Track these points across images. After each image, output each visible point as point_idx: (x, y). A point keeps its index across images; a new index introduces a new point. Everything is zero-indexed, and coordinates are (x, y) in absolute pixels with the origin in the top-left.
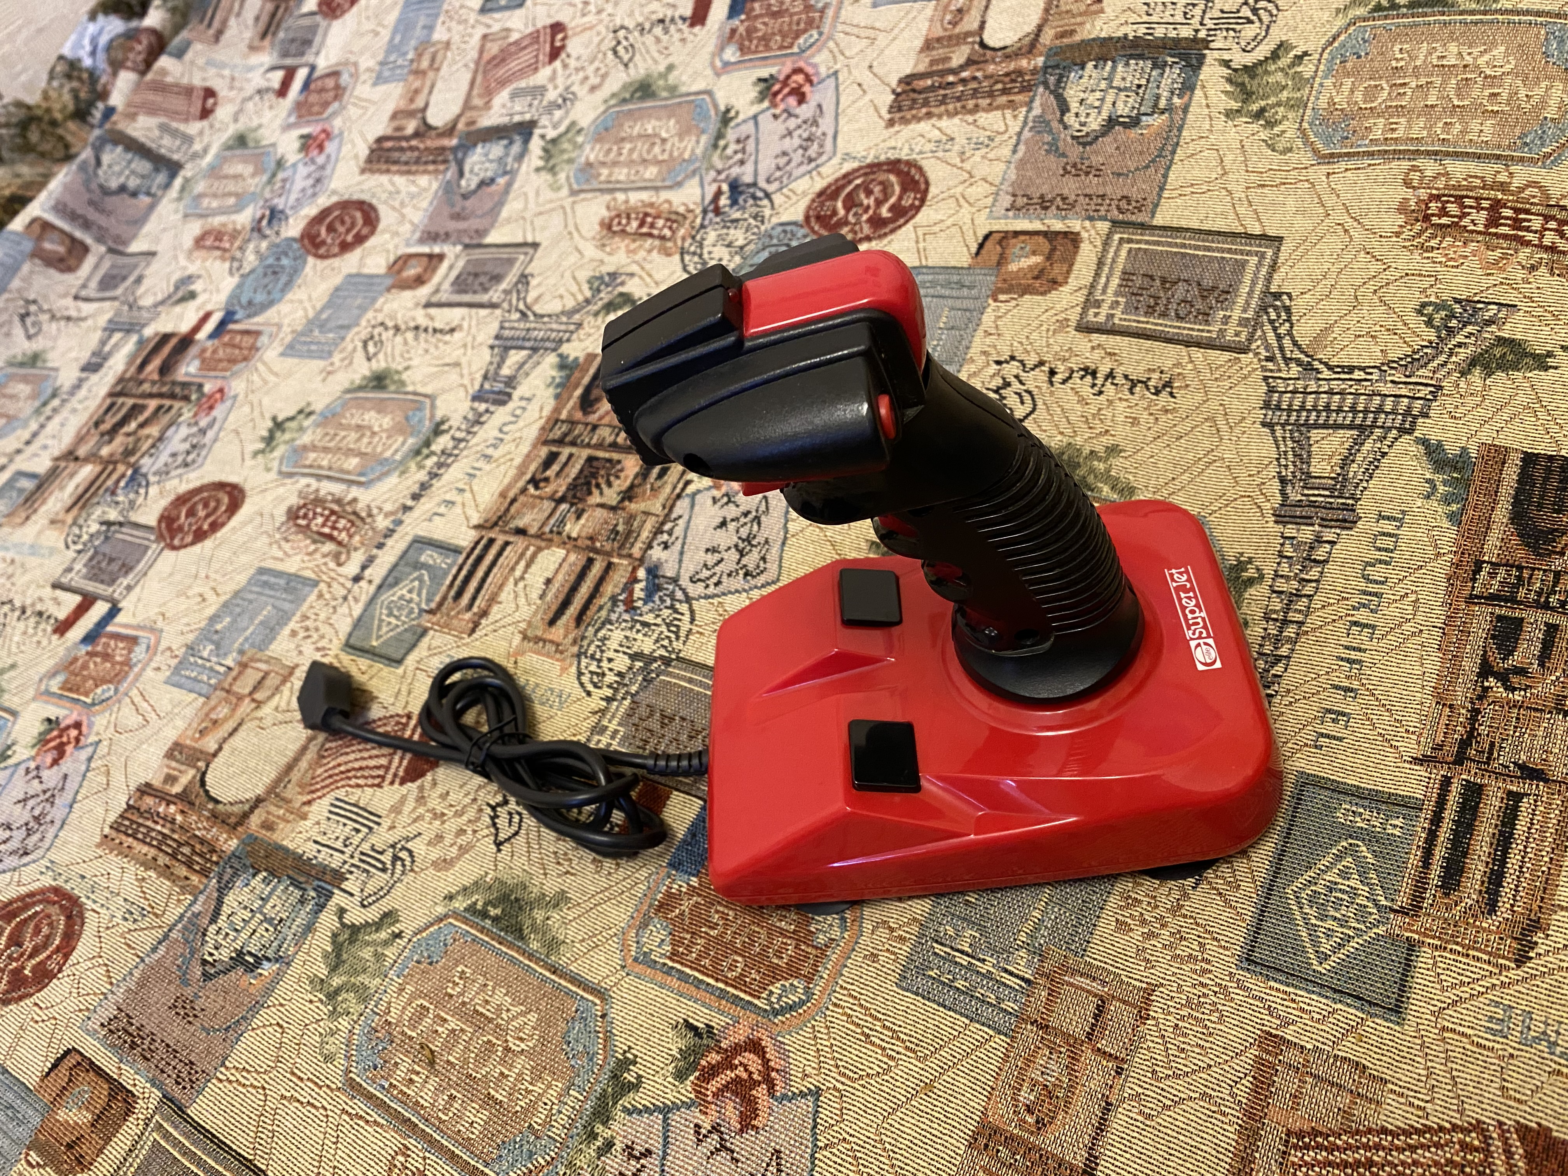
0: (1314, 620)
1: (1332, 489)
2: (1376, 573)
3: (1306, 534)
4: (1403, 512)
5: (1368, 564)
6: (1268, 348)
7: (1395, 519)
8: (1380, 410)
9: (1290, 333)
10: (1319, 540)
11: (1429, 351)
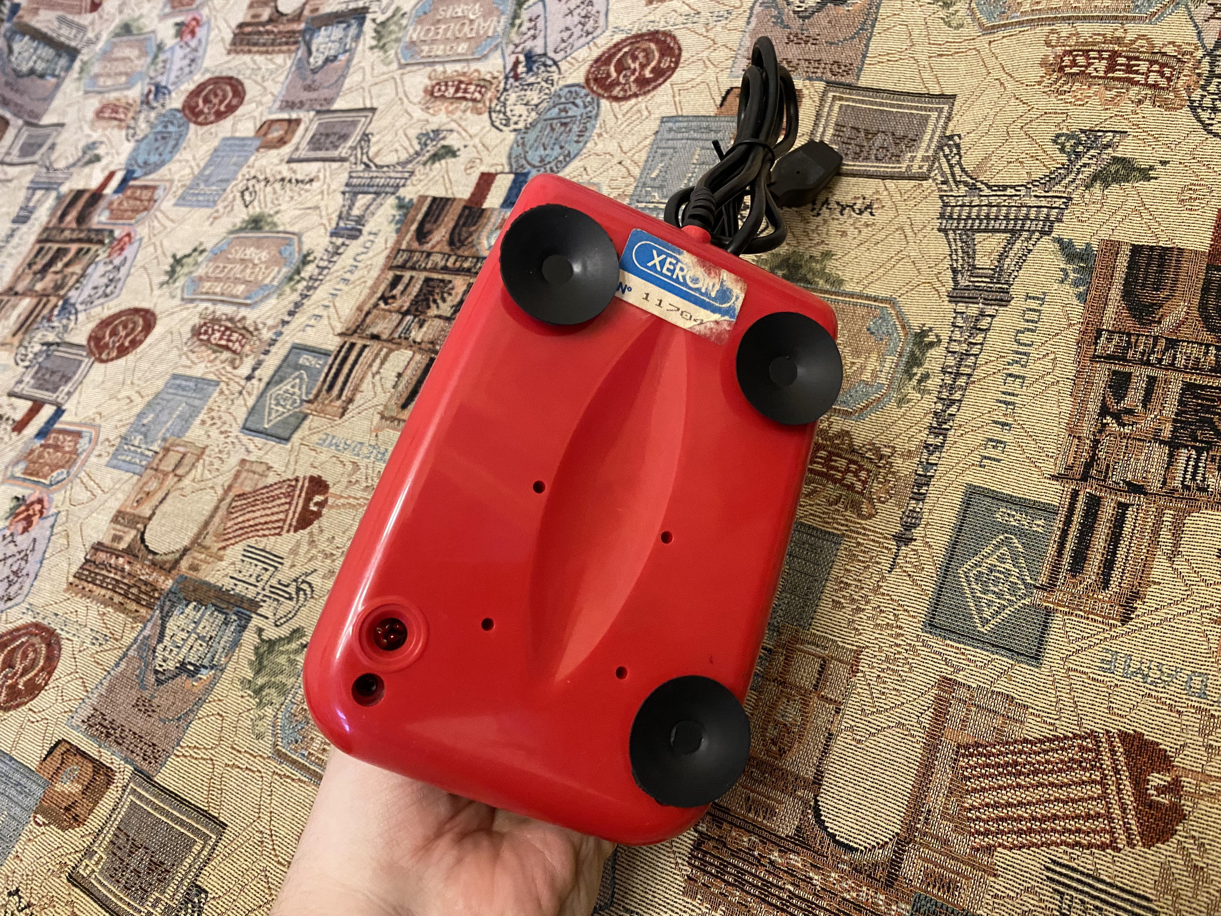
0: (979, 373)
1: (991, 277)
2: (1024, 338)
3: (973, 310)
4: (1044, 293)
5: (1019, 331)
6: (943, 174)
7: (1038, 299)
8: (1027, 218)
9: (959, 163)
10: (982, 314)
11: (1062, 171)
